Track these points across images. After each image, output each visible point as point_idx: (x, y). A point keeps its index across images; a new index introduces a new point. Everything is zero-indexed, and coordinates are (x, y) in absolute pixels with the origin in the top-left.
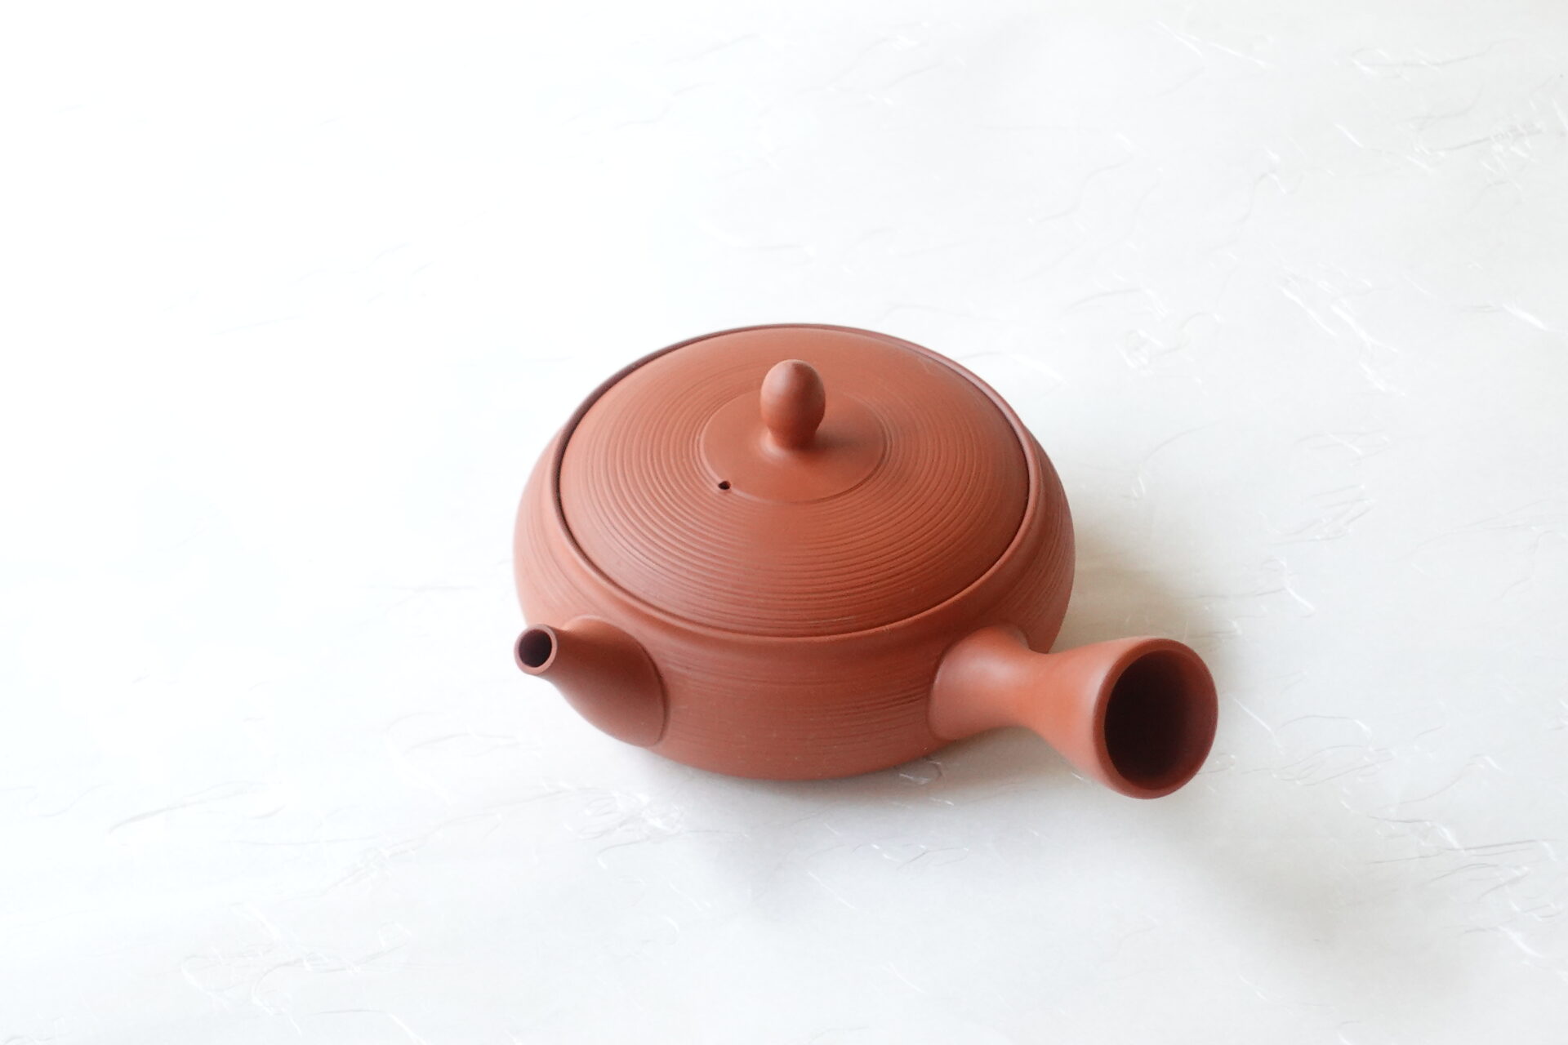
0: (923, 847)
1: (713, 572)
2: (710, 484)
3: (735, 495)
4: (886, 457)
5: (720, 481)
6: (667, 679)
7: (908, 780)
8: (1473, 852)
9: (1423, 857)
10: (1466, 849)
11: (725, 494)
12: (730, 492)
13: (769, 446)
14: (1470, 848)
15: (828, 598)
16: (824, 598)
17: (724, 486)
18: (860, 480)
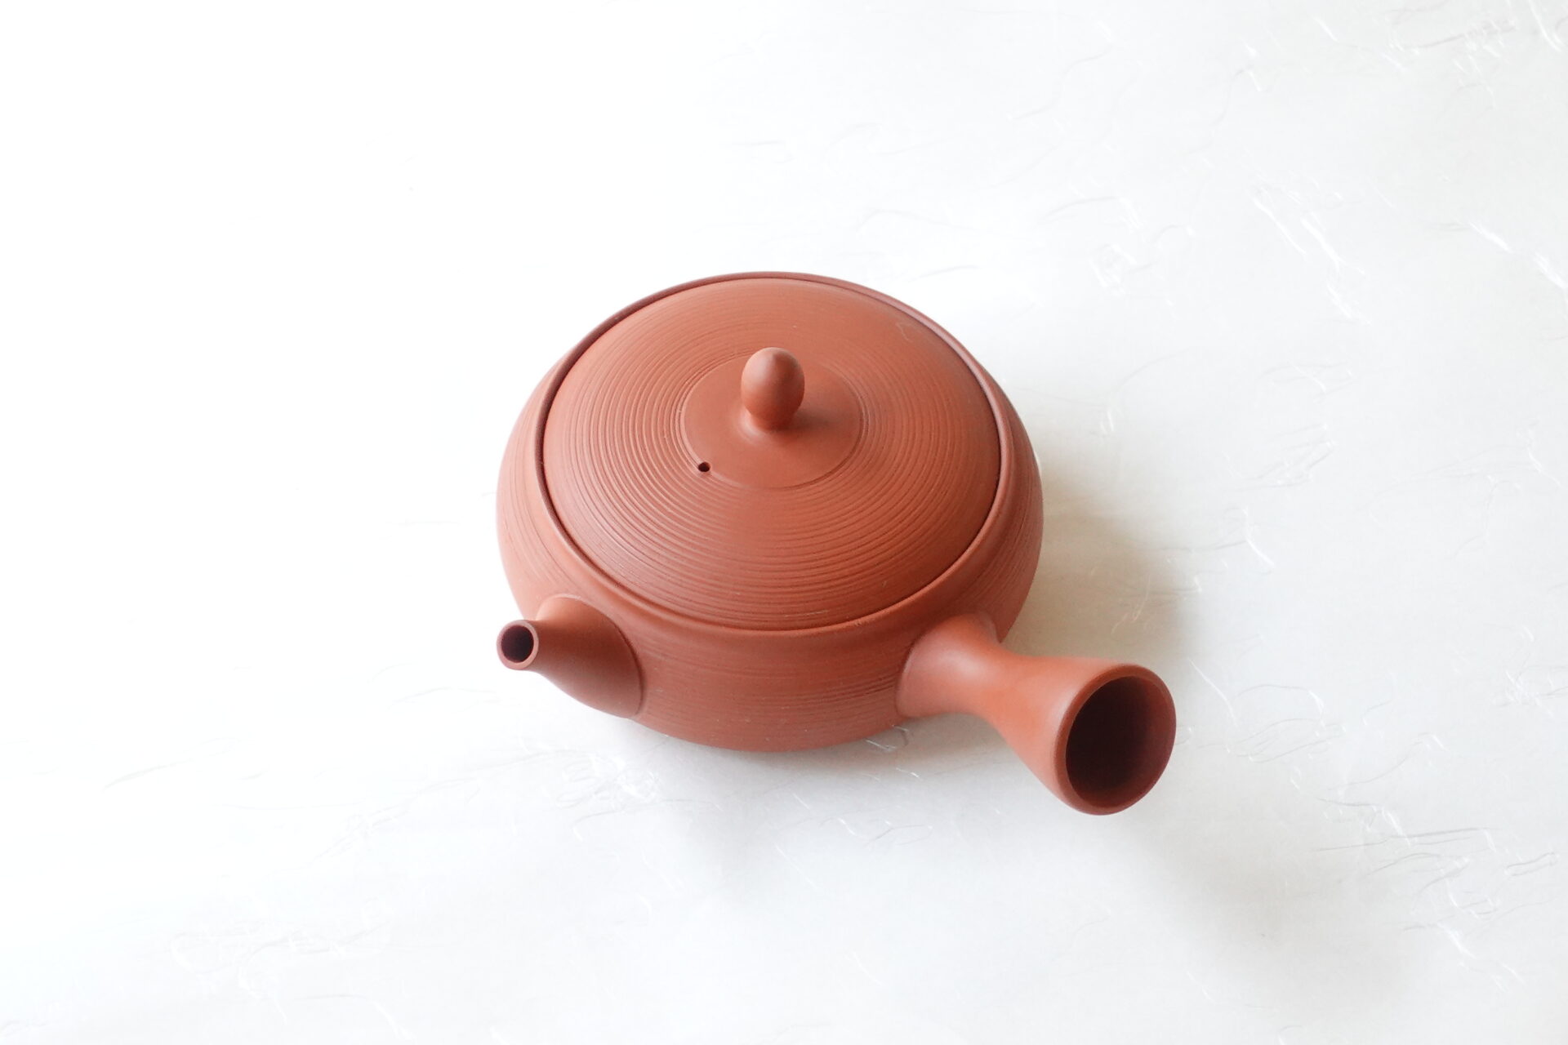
0: (888, 823)
1: (690, 561)
2: (691, 466)
3: (714, 478)
4: (862, 440)
5: (700, 462)
6: (645, 666)
7: (876, 748)
8: (1416, 839)
9: (1367, 845)
10: (1410, 837)
11: (704, 477)
12: (709, 474)
13: (747, 425)
14: (1414, 836)
15: (802, 592)
16: (798, 592)
17: (704, 468)
18: (837, 464)
